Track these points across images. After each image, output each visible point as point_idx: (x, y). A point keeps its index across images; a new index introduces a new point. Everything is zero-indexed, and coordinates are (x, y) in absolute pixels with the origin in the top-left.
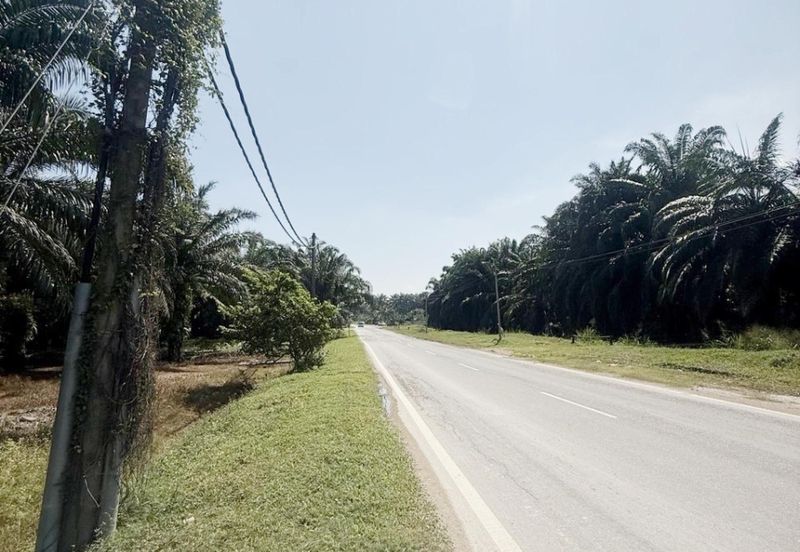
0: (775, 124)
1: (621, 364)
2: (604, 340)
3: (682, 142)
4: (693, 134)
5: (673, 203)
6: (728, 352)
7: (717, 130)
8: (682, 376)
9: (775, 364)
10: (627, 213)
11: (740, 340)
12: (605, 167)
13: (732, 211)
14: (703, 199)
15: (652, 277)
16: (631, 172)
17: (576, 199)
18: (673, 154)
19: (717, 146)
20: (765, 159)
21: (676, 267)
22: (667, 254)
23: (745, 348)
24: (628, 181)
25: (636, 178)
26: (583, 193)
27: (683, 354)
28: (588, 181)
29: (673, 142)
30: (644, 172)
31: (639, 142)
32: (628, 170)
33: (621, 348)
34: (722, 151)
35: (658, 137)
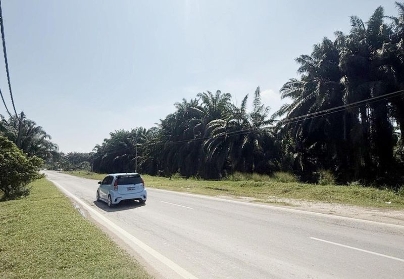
0: (246, 97)
1: (191, 188)
2: (183, 178)
3: (218, 97)
4: (221, 94)
5: (213, 121)
6: (227, 182)
7: (228, 95)
8: (213, 192)
9: (241, 186)
10: (196, 123)
11: (231, 178)
12: (189, 101)
13: (232, 127)
14: (223, 121)
15: (204, 151)
16: (198, 105)
17: (176, 113)
18: (214, 101)
19: (228, 101)
20: (242, 110)
21: (212, 147)
22: (209, 142)
23: (233, 180)
24: (197, 109)
25: (200, 108)
26: (179, 111)
27: (213, 183)
28: (182, 107)
29: (214, 96)
30: (203, 106)
31: (202, 93)
32: (197, 104)
33: (190, 181)
34: (230, 103)
35: (209, 93)
